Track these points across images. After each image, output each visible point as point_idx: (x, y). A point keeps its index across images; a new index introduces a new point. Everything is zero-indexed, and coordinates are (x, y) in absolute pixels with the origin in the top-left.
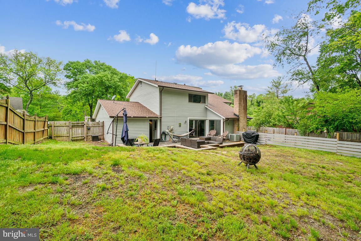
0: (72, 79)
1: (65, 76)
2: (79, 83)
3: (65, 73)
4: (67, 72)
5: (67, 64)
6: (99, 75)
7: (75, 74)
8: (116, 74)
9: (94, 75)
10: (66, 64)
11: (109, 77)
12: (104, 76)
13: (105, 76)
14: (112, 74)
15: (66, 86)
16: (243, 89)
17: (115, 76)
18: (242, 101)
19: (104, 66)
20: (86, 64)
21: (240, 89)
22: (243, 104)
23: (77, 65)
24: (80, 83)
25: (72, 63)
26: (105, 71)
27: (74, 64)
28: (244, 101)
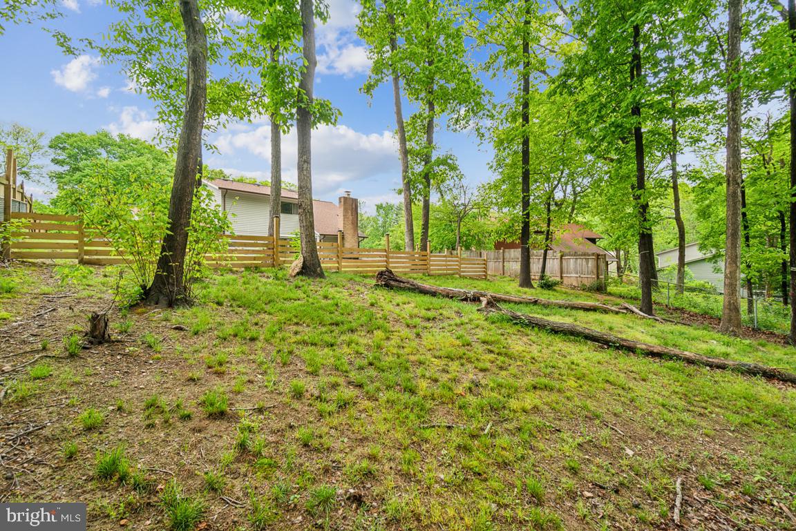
0: (67, 168)
1: (52, 160)
2: (84, 176)
3: (52, 154)
4: (57, 152)
5: (56, 137)
6: (128, 162)
7: (74, 157)
8: (163, 162)
9: (116, 162)
10: (53, 138)
11: (149, 165)
12: (139, 165)
13: (141, 164)
14: (156, 161)
15: (54, 181)
16: (351, 197)
17: (162, 165)
18: (350, 211)
19: (139, 145)
20: (99, 138)
21: (346, 196)
22: (351, 217)
23: (81, 141)
24: (88, 175)
25: (69, 136)
26: (142, 155)
27: (73, 139)
28: (352, 213)
